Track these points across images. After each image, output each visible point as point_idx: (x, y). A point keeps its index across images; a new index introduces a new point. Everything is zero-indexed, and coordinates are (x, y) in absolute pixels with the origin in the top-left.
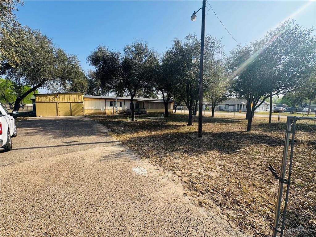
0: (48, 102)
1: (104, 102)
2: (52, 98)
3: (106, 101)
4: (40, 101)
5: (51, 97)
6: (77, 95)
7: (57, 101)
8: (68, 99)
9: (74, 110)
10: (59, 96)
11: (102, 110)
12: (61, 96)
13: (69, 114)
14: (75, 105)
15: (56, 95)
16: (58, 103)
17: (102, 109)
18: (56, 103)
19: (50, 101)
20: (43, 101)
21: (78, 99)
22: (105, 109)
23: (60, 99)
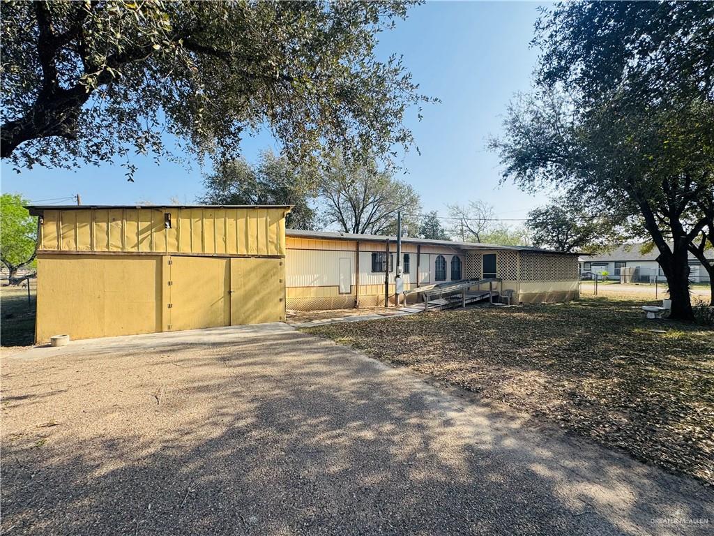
0: (116, 256)
1: (353, 255)
2: (138, 234)
3: (357, 252)
4: (64, 248)
5: (130, 228)
6: (262, 220)
7: (161, 250)
8: (220, 240)
9: (246, 297)
10: (173, 221)
11: (343, 290)
12: (185, 223)
13: (222, 317)
14: (251, 271)
15: (162, 215)
16: (166, 259)
17: (342, 287)
18: (159, 257)
19: (129, 249)
20: (83, 247)
21: (262, 240)
22: (354, 283)
23: (177, 239)
